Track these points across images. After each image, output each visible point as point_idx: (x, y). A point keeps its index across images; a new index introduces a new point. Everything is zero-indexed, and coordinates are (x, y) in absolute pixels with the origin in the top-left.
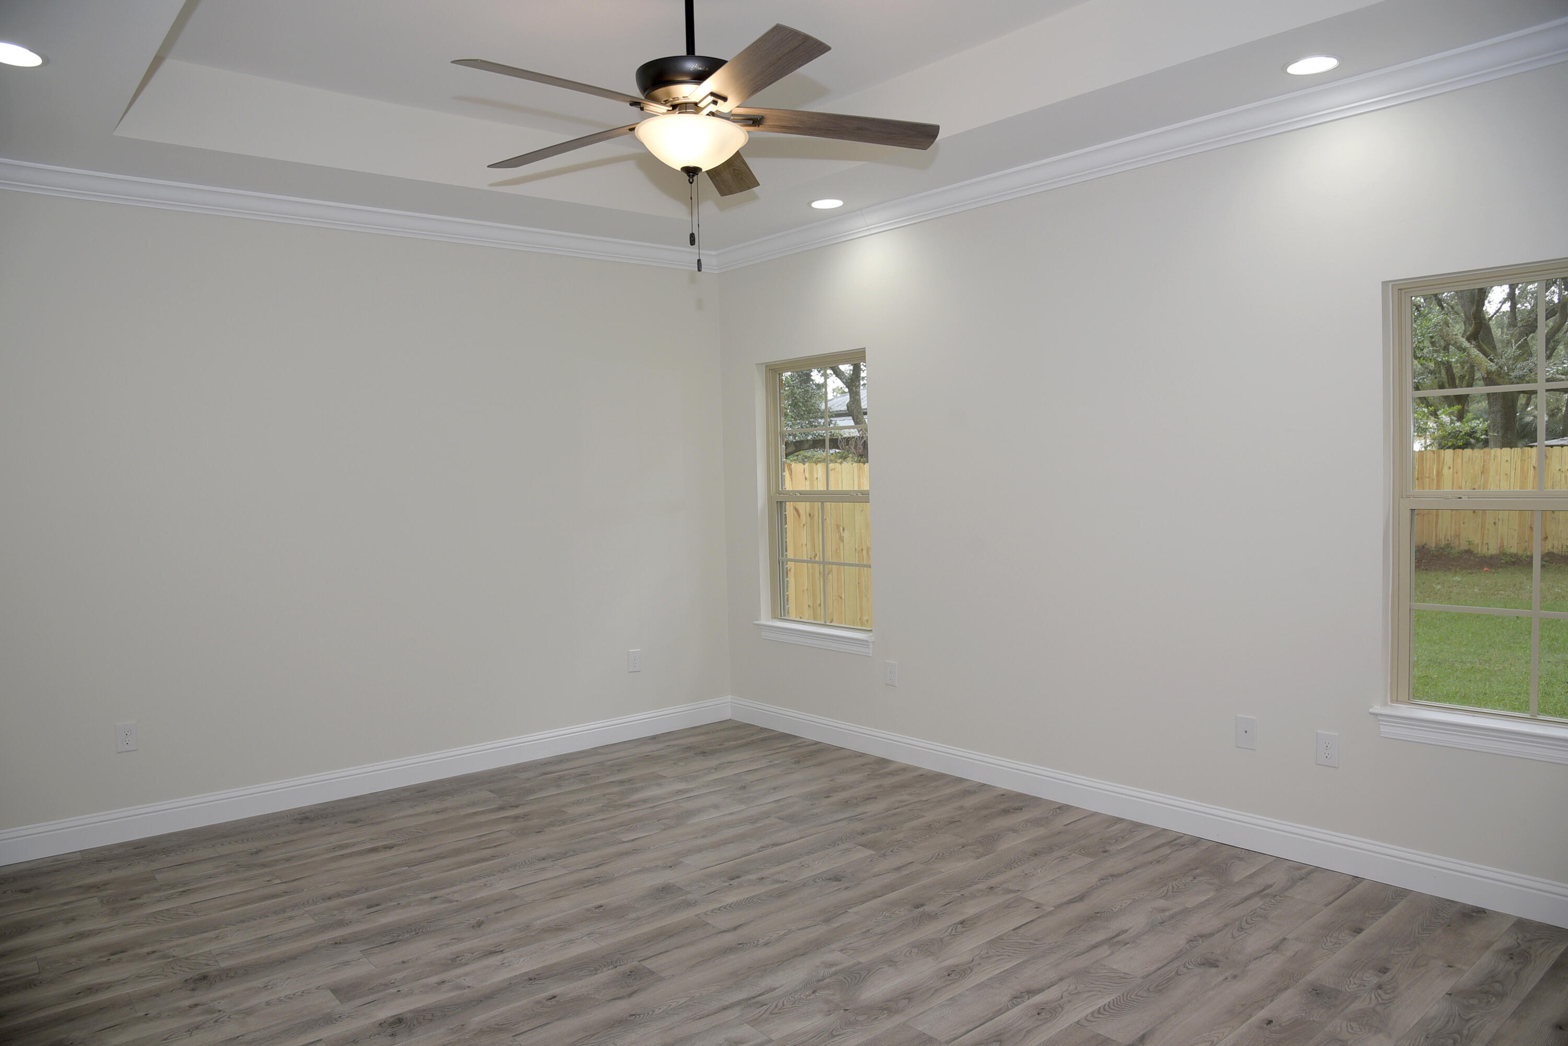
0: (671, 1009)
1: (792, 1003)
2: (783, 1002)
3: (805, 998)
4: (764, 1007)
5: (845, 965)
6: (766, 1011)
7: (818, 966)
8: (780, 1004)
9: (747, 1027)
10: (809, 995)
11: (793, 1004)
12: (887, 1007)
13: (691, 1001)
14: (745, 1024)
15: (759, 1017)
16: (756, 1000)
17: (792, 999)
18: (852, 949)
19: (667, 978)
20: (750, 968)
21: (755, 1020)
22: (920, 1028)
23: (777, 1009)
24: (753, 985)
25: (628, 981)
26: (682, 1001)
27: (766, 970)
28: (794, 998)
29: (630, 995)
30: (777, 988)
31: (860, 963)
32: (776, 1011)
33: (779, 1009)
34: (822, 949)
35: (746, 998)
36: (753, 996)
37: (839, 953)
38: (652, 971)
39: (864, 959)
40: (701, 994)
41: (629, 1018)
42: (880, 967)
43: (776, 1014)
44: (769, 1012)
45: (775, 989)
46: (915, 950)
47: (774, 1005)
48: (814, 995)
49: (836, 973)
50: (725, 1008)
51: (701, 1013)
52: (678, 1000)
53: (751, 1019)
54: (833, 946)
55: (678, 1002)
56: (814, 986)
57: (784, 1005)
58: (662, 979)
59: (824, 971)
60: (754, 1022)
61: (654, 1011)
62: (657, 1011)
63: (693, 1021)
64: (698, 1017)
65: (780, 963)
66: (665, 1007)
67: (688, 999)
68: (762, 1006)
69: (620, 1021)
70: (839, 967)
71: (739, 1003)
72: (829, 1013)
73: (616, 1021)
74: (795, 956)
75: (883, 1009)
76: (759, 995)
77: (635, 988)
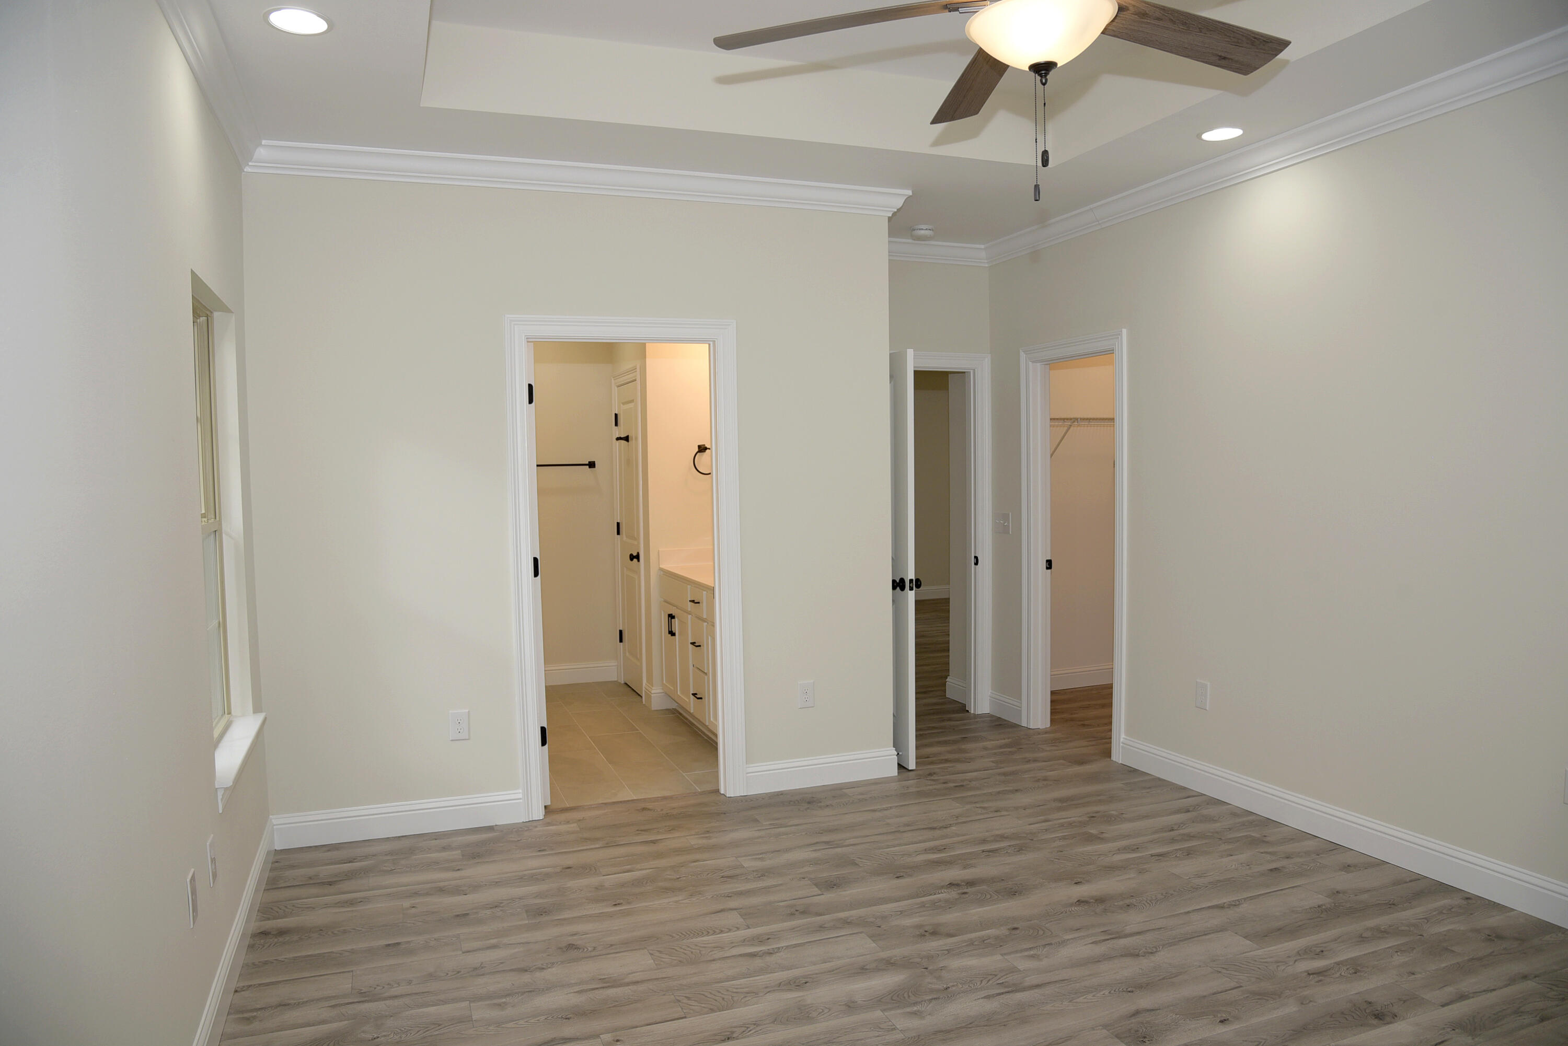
0: (1092, 992)
1: (973, 982)
2: (980, 984)
3: (959, 984)
4: (1001, 982)
5: (899, 1011)
6: (999, 978)
7: (929, 1014)
8: (984, 982)
9: (1021, 968)
10: (953, 986)
11: (973, 980)
12: (889, 964)
13: (1072, 998)
14: (1022, 970)
15: (1007, 974)
16: (1006, 990)
17: (971, 985)
18: (880, 1028)
19: (1100, 1027)
20: (1004, 1025)
21: (1013, 972)
22: (874, 945)
23: (988, 979)
24: (1007, 1005)
25: (1144, 1030)
26: (1081, 999)
27: (988, 1020)
28: (969, 986)
29: (1137, 1013)
30: (982, 998)
31: (883, 1011)
32: (991, 977)
33: (986, 978)
34: (914, 1035)
35: (1016, 992)
36: (1008, 994)
37: (898, 1027)
38: (1118, 1038)
39: (878, 1014)
40: (1062, 1004)
41: (1134, 989)
42: (865, 1003)
43: (991, 975)
44: (997, 977)
45: (985, 997)
46: (814, 1014)
47: (991, 982)
48: (948, 986)
49: (915, 1004)
50: (1037, 986)
51: (1062, 985)
52: (1086, 1000)
53: (1015, 974)
54: (900, 1036)
55: (1085, 998)
56: (946, 994)
57: (981, 981)
58: (1105, 1026)
59: (926, 1008)
60: (1013, 970)
61: (1110, 993)
62: (1107, 992)
63: (1070, 979)
64: (1066, 981)
65: (970, 1026)
66: (1098, 995)
67: (1075, 1001)
68: (1003, 983)
69: (1142, 988)
70: (908, 1010)
71: (1024, 989)
72: (942, 969)
73: (1145, 988)
74: (948, 1031)
75: (893, 964)
76: (1003, 993)
77: (1133, 1020)
